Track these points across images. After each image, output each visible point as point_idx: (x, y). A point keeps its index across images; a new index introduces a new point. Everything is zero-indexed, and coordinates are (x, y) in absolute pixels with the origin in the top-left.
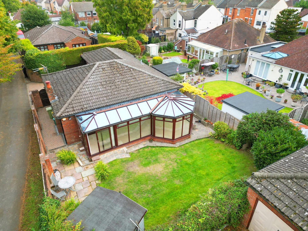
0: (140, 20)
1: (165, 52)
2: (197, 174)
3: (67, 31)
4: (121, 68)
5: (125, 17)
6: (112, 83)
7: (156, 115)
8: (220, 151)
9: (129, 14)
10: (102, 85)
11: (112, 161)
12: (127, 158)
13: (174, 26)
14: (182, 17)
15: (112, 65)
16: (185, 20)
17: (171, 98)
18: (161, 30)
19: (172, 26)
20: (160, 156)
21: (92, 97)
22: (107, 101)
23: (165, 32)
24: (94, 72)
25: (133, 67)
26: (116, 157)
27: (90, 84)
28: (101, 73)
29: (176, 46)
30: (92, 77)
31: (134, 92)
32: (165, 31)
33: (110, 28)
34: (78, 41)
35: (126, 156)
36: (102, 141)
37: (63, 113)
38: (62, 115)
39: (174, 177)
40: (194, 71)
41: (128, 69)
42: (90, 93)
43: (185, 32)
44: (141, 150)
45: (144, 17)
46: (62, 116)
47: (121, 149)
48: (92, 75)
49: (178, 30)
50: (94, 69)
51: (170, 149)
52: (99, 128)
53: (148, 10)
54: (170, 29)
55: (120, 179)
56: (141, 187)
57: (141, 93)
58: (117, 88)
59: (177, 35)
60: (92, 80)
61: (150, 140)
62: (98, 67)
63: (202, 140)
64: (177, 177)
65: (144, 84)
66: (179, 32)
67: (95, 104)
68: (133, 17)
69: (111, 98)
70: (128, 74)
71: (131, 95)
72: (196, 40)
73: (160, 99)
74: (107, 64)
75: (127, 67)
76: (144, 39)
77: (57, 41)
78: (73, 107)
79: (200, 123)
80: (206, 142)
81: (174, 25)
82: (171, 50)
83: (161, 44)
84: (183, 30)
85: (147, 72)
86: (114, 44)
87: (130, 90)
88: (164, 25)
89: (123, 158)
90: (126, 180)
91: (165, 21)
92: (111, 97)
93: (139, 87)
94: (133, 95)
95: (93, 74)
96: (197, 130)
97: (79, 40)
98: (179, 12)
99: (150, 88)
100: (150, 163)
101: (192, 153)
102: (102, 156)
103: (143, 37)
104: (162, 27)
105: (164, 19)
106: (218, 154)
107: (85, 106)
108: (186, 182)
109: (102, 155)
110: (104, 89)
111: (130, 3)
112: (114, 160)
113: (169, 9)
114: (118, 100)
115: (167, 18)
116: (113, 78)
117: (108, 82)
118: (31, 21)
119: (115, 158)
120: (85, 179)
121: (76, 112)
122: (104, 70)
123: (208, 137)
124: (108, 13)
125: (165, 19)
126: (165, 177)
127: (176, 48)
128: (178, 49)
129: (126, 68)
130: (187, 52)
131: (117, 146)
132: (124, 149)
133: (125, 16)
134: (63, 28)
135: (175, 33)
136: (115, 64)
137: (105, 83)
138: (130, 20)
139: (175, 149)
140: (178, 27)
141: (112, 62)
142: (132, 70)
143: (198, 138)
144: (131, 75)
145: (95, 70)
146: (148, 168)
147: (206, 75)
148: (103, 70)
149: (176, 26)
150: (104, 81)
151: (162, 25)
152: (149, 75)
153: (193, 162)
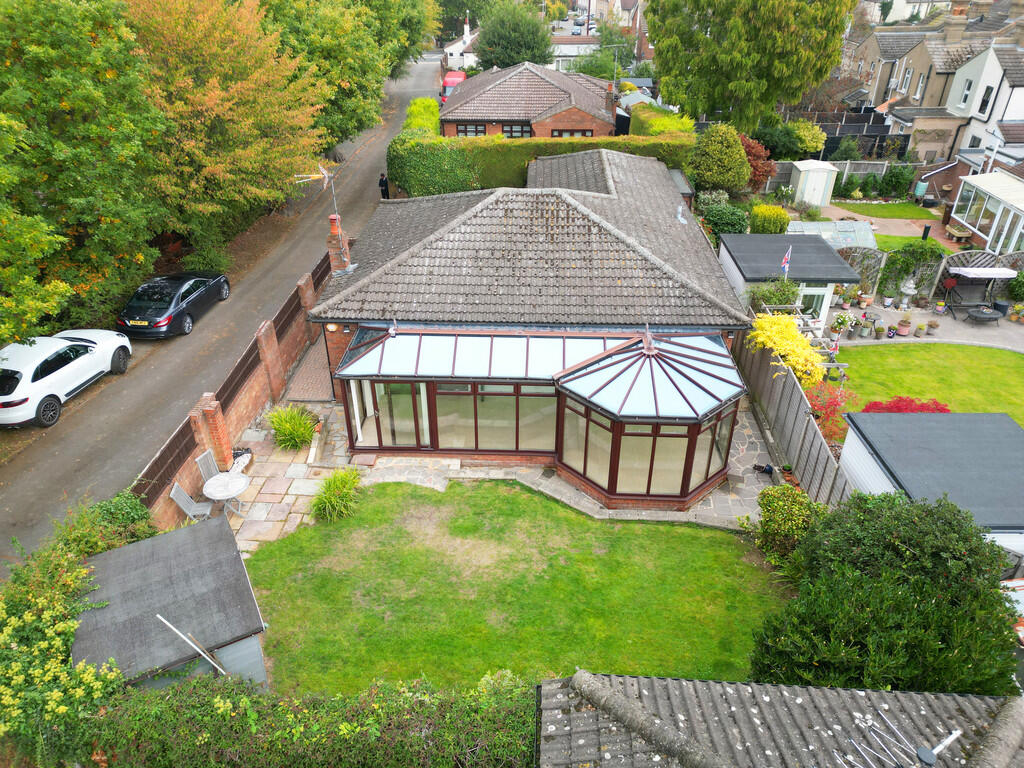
0: (781, 71)
1: (865, 196)
2: (577, 626)
3: (557, 87)
4: (563, 219)
5: (724, 56)
6: (509, 260)
7: (567, 390)
8: (733, 591)
9: (743, 44)
10: (476, 258)
11: (389, 484)
12: (433, 490)
13: (963, 106)
14: (1005, 71)
15: (542, 203)
16: (1013, 87)
17: (649, 349)
18: (900, 114)
19: (953, 106)
20: (523, 523)
21: (428, 287)
22: (461, 308)
23: (909, 124)
24: (475, 216)
25: (605, 224)
26: (410, 477)
27: (445, 247)
28: (495, 221)
29: (923, 181)
30: (463, 228)
31: (557, 300)
32: (912, 120)
33: (671, 88)
34: (573, 120)
35: (434, 484)
36: (392, 416)
37: (331, 308)
38: (325, 312)
39: (501, 601)
40: (909, 287)
41: (584, 226)
42: (431, 273)
43: (998, 133)
44: (487, 485)
45: (798, 62)
46: (323, 315)
47: (445, 462)
48: (464, 224)
49: (973, 122)
50: (480, 206)
51: (573, 515)
52: (383, 376)
53: (820, 35)
54: (940, 112)
55: (364, 536)
56: (389, 584)
57: (583, 310)
58: (513, 276)
59: (965, 143)
60: (457, 236)
61: (550, 467)
62: (497, 202)
63: (704, 534)
64: (509, 604)
65: (607, 282)
66: (975, 129)
67: (424, 308)
68: (756, 57)
69: (477, 302)
70: (573, 243)
71: (544, 309)
72: (1011, 170)
73: (612, 345)
74: (525, 198)
75: (585, 217)
76: (802, 141)
77: (516, 114)
78: (363, 302)
79: (766, 477)
80: (713, 542)
81: (965, 101)
82: (899, 196)
83: (857, 167)
84: (993, 126)
85: (640, 248)
86: (646, 143)
87: (551, 291)
88: (927, 96)
89: (422, 488)
90: (376, 547)
91: (937, 83)
92: (479, 299)
93: (585, 291)
94: (550, 308)
95: (469, 222)
96: (732, 497)
97: (573, 117)
98: (996, 50)
99: (619, 301)
100: (474, 530)
101: (629, 558)
102: (384, 461)
103: (802, 133)
104: (918, 103)
105: (933, 74)
106: (715, 597)
107: (396, 307)
108: (517, 631)
109: (386, 458)
110: (477, 270)
111: (754, 8)
112: (399, 484)
113: (971, 38)
114: (493, 314)
115: (948, 74)
116: (521, 246)
117: (498, 254)
118: (498, 49)
119: (402, 479)
120: (289, 499)
121: (365, 315)
122: (510, 214)
123: (738, 532)
124: (675, 39)
125: (938, 73)
126: (476, 589)
127: (921, 189)
128: (931, 197)
129: (578, 223)
130: (957, 212)
131: (434, 448)
132: (454, 463)
133: (728, 52)
134: (547, 79)
135: (954, 133)
136: (553, 204)
137: (487, 254)
138: (740, 66)
139: (589, 522)
140: (974, 111)
141: (547, 196)
142: (595, 230)
143: (694, 520)
144: (584, 247)
145: (482, 211)
146: (458, 541)
147: (958, 315)
148: (506, 216)
149: (970, 106)
150: (488, 249)
151: (918, 96)
152: (646, 260)
153: (600, 586)
